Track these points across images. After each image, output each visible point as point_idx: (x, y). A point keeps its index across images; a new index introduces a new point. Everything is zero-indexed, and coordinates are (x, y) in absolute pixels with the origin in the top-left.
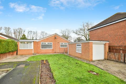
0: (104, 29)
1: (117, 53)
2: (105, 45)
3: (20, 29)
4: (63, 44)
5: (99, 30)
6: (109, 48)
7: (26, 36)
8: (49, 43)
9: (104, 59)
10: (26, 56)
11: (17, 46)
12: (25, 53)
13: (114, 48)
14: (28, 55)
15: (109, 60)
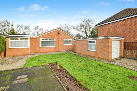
0: (115, 24)
1: (135, 51)
2: (120, 41)
3: (7, 21)
4: (67, 40)
5: (109, 26)
6: (124, 45)
7: (16, 31)
8: (50, 40)
9: (118, 57)
10: (21, 59)
11: (4, 43)
12: (18, 54)
13: (129, 44)
14: (23, 57)
15: (126, 58)
